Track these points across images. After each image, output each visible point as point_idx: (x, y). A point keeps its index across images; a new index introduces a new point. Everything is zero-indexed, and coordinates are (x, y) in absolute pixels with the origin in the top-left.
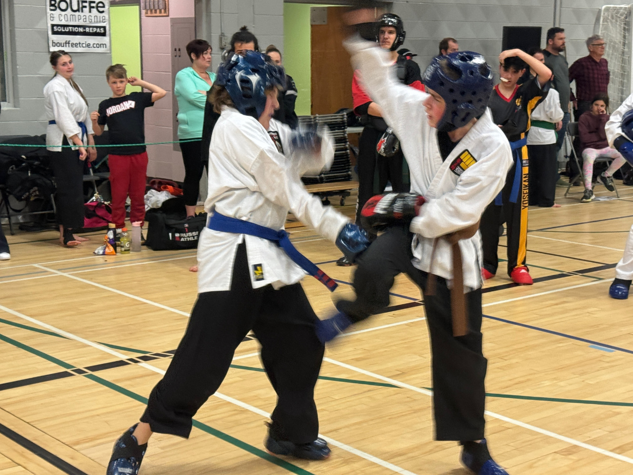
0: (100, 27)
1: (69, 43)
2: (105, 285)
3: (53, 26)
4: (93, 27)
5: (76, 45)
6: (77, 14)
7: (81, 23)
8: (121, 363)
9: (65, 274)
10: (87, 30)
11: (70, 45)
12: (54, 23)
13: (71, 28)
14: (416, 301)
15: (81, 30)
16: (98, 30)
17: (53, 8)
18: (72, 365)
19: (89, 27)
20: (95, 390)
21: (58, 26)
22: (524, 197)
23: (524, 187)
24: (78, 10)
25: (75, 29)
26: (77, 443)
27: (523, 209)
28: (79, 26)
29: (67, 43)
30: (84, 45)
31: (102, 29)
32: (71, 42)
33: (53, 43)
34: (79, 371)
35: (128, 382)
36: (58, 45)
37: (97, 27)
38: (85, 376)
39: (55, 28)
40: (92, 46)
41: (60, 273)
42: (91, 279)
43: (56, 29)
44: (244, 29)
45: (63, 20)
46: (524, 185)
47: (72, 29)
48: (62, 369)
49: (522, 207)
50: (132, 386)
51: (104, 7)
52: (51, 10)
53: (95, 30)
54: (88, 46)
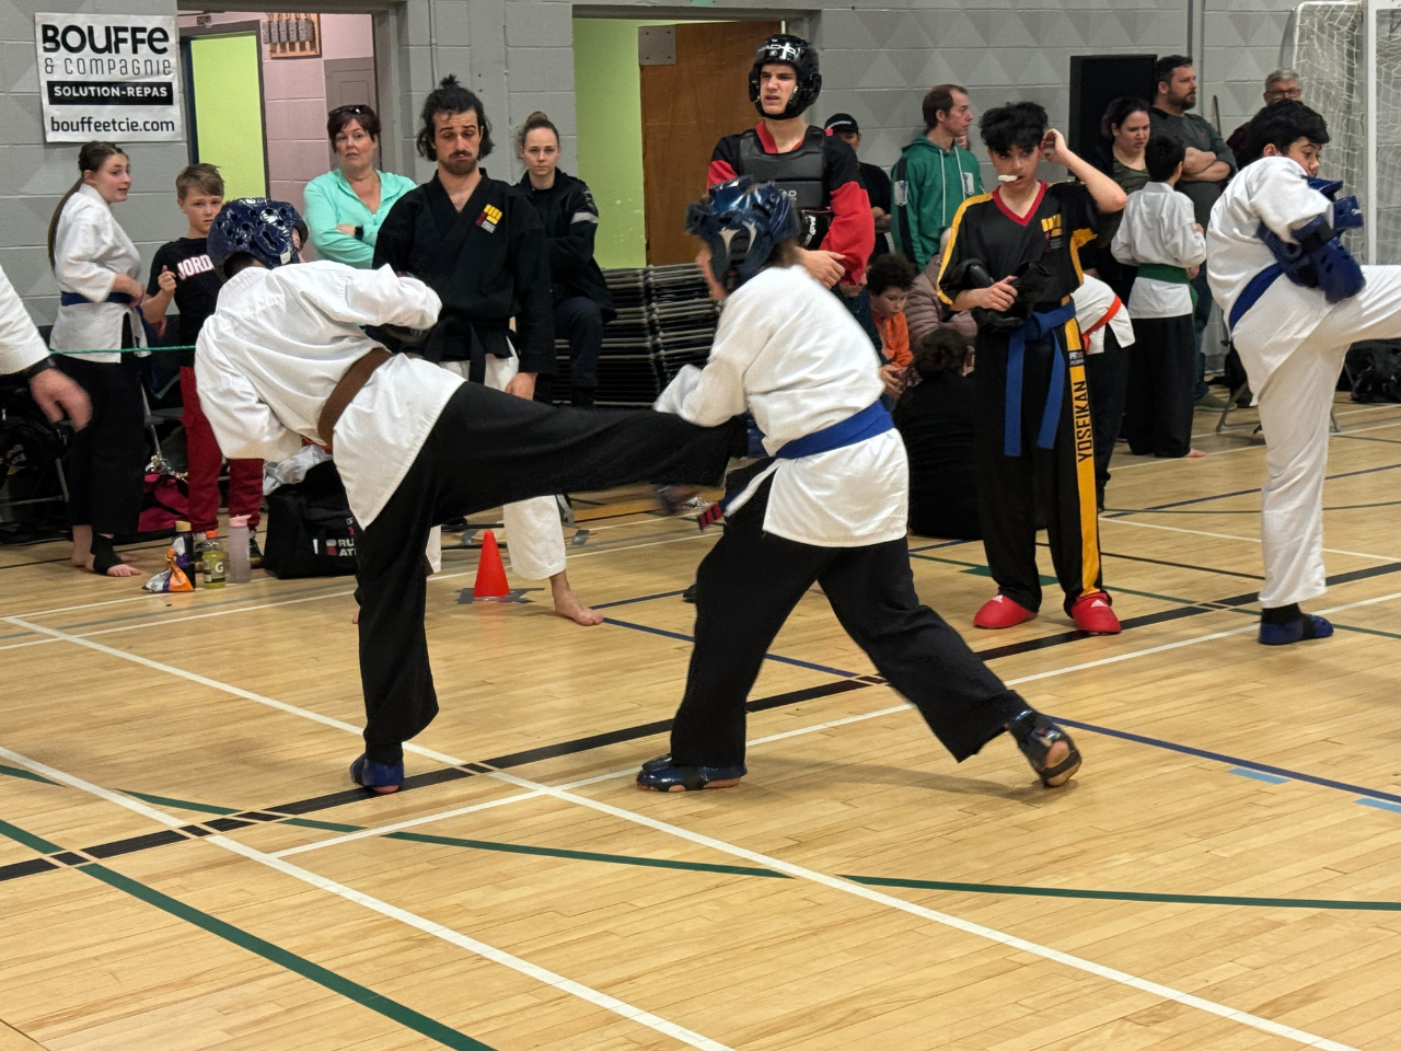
0: (158, 85)
1: (89, 123)
2: (156, 660)
3: (51, 85)
4: (144, 85)
5: (106, 126)
6: (105, 56)
7: (116, 76)
8: (168, 837)
9: (73, 639)
10: (130, 91)
11: (92, 126)
12: (55, 78)
13: (92, 89)
14: (853, 679)
15: (116, 92)
16: (155, 92)
17: (48, 45)
18: (55, 843)
19: (135, 85)
20: (98, 901)
21: (62, 84)
22: (1081, 435)
23: (1078, 412)
24: (108, 48)
25: (103, 91)
26: (39, 1024)
27: (1080, 460)
28: (110, 84)
29: (85, 122)
30: (124, 126)
31: (163, 89)
32: (93, 121)
33: (53, 122)
34: (70, 859)
35: (175, 881)
36: (65, 126)
37: (151, 85)
38: (80, 869)
39: (56, 89)
40: (141, 126)
41: (62, 636)
42: (129, 648)
43: (58, 91)
44: (449, 82)
45: (75, 71)
46: (1077, 407)
47: (96, 91)
48: (33, 855)
49: (1078, 458)
50: (184, 889)
51: (166, 38)
52: (46, 50)
53: (147, 91)
54: (133, 126)
